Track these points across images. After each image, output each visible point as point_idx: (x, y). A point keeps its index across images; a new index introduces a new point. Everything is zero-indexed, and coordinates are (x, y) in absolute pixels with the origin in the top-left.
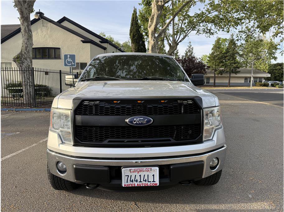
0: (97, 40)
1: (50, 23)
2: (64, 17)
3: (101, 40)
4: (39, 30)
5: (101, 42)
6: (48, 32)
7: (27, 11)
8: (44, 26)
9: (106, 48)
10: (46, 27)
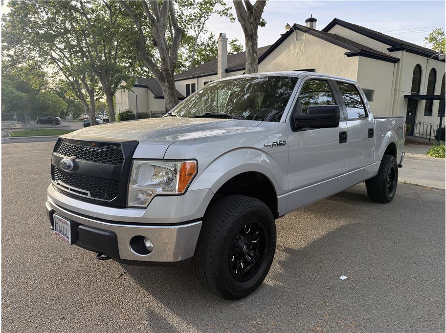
0: (382, 48)
1: (306, 34)
2: (335, 19)
3: (390, 47)
4: (291, 47)
5: (390, 50)
6: (302, 47)
7: (252, 26)
8: (298, 40)
9: (399, 60)
10: (300, 41)
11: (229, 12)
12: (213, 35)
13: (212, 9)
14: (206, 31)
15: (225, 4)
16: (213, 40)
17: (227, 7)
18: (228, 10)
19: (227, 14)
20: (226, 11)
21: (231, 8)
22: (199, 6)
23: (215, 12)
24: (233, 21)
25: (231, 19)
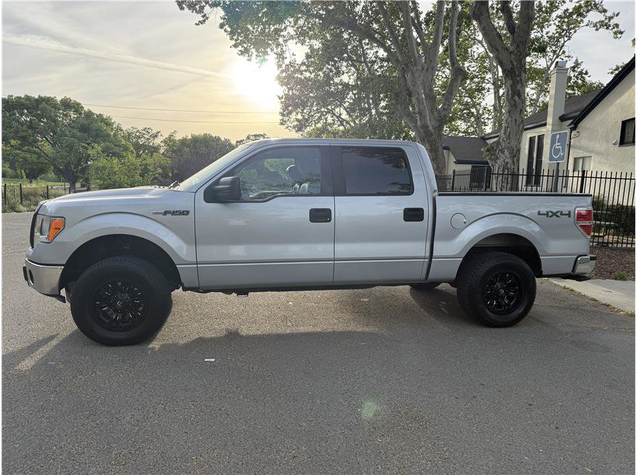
11: (612, 22)
12: (579, 62)
13: (582, 21)
14: (569, 57)
15: (605, 11)
16: (579, 70)
17: (608, 14)
18: (611, 18)
19: (610, 25)
20: (607, 21)
21: (617, 15)
22: (559, 22)
23: (587, 25)
24: (619, 36)
25: (615, 33)
